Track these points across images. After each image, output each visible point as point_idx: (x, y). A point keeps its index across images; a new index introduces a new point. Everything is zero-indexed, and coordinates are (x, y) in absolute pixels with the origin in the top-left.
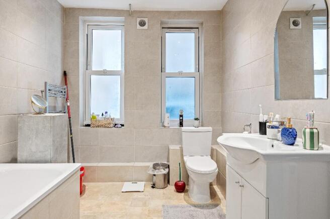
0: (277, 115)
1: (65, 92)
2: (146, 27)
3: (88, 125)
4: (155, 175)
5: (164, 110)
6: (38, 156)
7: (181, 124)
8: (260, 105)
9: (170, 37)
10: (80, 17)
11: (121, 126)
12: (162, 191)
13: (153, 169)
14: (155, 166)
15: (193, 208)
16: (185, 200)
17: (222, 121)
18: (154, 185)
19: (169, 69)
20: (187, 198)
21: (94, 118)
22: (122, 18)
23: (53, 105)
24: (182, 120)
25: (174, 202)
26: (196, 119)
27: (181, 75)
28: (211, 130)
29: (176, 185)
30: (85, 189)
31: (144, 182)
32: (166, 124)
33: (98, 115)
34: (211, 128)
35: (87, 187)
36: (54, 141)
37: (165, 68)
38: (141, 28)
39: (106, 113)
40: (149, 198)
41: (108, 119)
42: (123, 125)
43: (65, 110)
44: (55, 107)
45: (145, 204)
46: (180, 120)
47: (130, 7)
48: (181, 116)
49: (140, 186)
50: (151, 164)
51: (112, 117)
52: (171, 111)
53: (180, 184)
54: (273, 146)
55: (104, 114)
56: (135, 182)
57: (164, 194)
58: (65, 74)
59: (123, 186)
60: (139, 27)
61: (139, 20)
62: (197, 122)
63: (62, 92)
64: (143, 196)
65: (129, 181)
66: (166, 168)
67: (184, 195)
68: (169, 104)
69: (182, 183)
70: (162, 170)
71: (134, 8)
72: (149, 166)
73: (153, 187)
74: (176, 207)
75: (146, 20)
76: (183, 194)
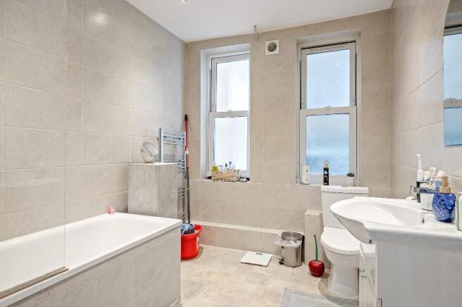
0: (440, 171)
1: (183, 139)
2: (277, 51)
3: (210, 178)
4: (283, 247)
5: (303, 161)
6: (146, 207)
7: (326, 181)
8: (419, 155)
9: (312, 60)
10: (201, 51)
11: (246, 180)
12: (291, 270)
13: (280, 239)
14: (285, 236)
15: (326, 301)
16: (319, 288)
17: (391, 179)
18: (282, 260)
19: (310, 104)
20: (323, 285)
21: (215, 168)
22: (247, 45)
23: (172, 153)
24: (328, 175)
25: (302, 288)
26: (350, 175)
27: (328, 111)
28: (368, 192)
29: (311, 265)
30: (202, 252)
31: (271, 255)
32: (304, 181)
33: (221, 166)
34: (367, 188)
35: (204, 251)
36: (159, 193)
37: (305, 104)
38: (272, 53)
39: (230, 163)
40: (271, 276)
41: (231, 170)
42: (248, 179)
43: (184, 159)
44: (173, 156)
45: (263, 283)
46: (325, 175)
47: (255, 29)
48: (326, 169)
49: (264, 259)
50: (280, 233)
51: (237, 169)
52: (312, 162)
53: (317, 264)
54: (423, 221)
55: (228, 164)
56: (260, 252)
57: (293, 274)
58: (186, 118)
59: (243, 255)
60: (268, 53)
61: (267, 44)
62: (350, 179)
63: (180, 139)
64: (265, 273)
65: (253, 251)
66: (299, 240)
67: (321, 281)
68: (311, 152)
69: (320, 263)
70: (293, 242)
71: (261, 30)
72: (277, 234)
73: (281, 263)
74: (302, 294)
75: (277, 42)
76: (319, 279)
